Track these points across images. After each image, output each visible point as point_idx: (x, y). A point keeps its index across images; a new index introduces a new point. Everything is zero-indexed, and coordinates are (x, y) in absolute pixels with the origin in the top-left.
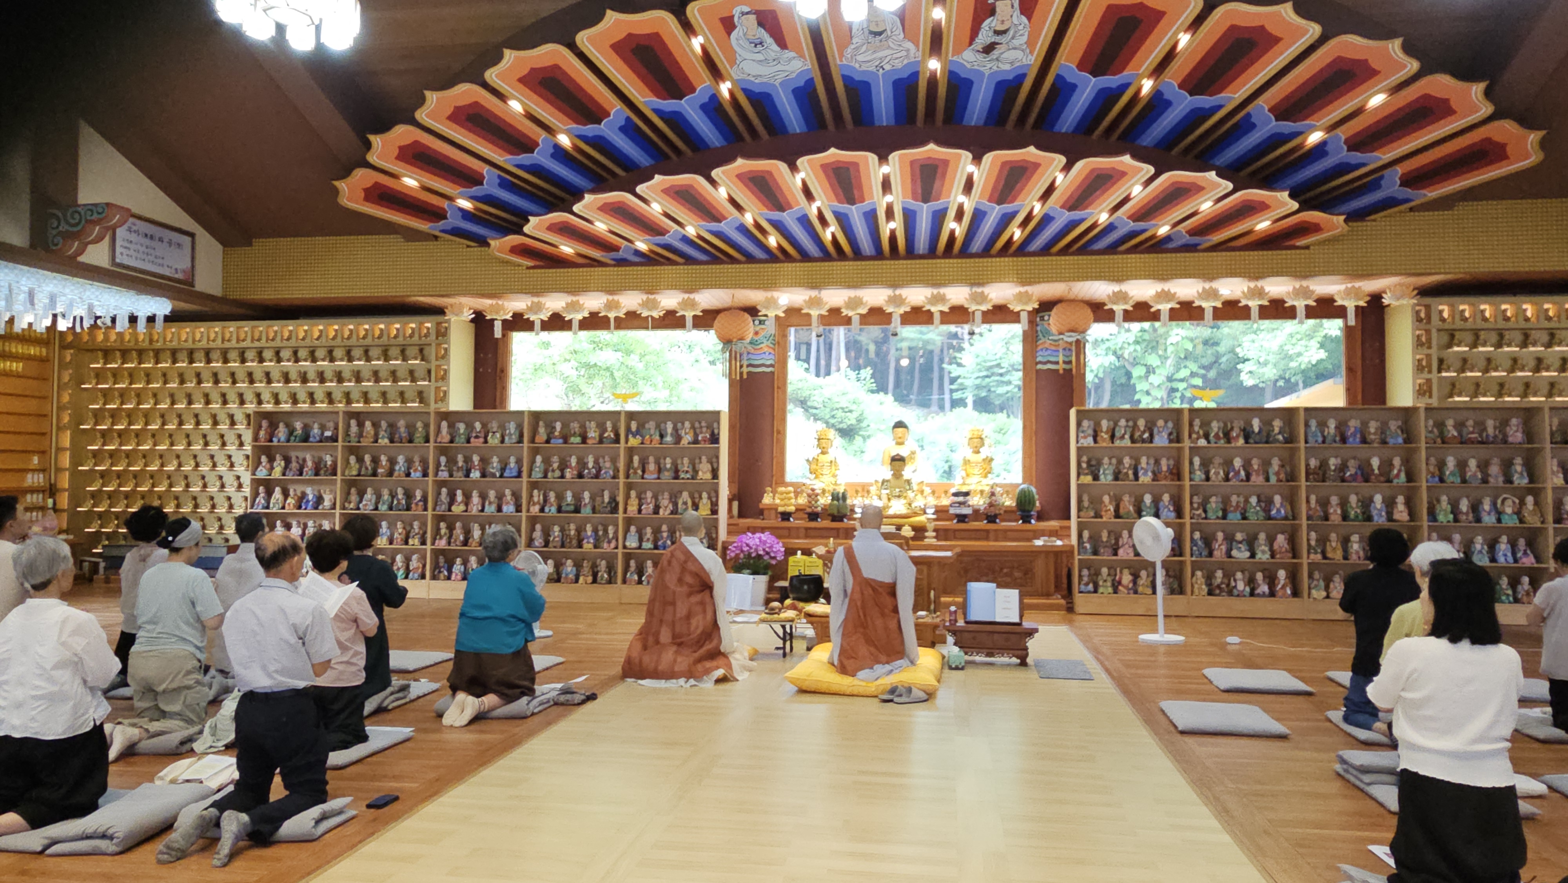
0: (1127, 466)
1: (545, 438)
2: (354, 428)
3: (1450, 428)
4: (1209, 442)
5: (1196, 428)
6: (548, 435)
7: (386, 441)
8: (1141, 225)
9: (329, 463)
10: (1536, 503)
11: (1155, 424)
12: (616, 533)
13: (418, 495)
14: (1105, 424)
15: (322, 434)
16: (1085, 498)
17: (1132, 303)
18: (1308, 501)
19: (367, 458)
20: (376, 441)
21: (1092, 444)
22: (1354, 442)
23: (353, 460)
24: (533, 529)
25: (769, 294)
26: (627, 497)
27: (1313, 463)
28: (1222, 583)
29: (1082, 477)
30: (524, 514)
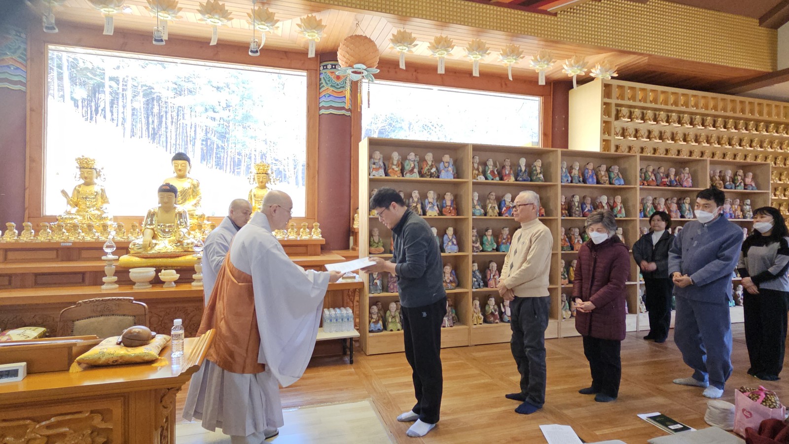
0: (416, 200)
3: (650, 174)
4: (486, 179)
5: (476, 165)
11: (442, 161)
14: (396, 156)
16: (376, 232)
21: (384, 177)
22: (591, 183)
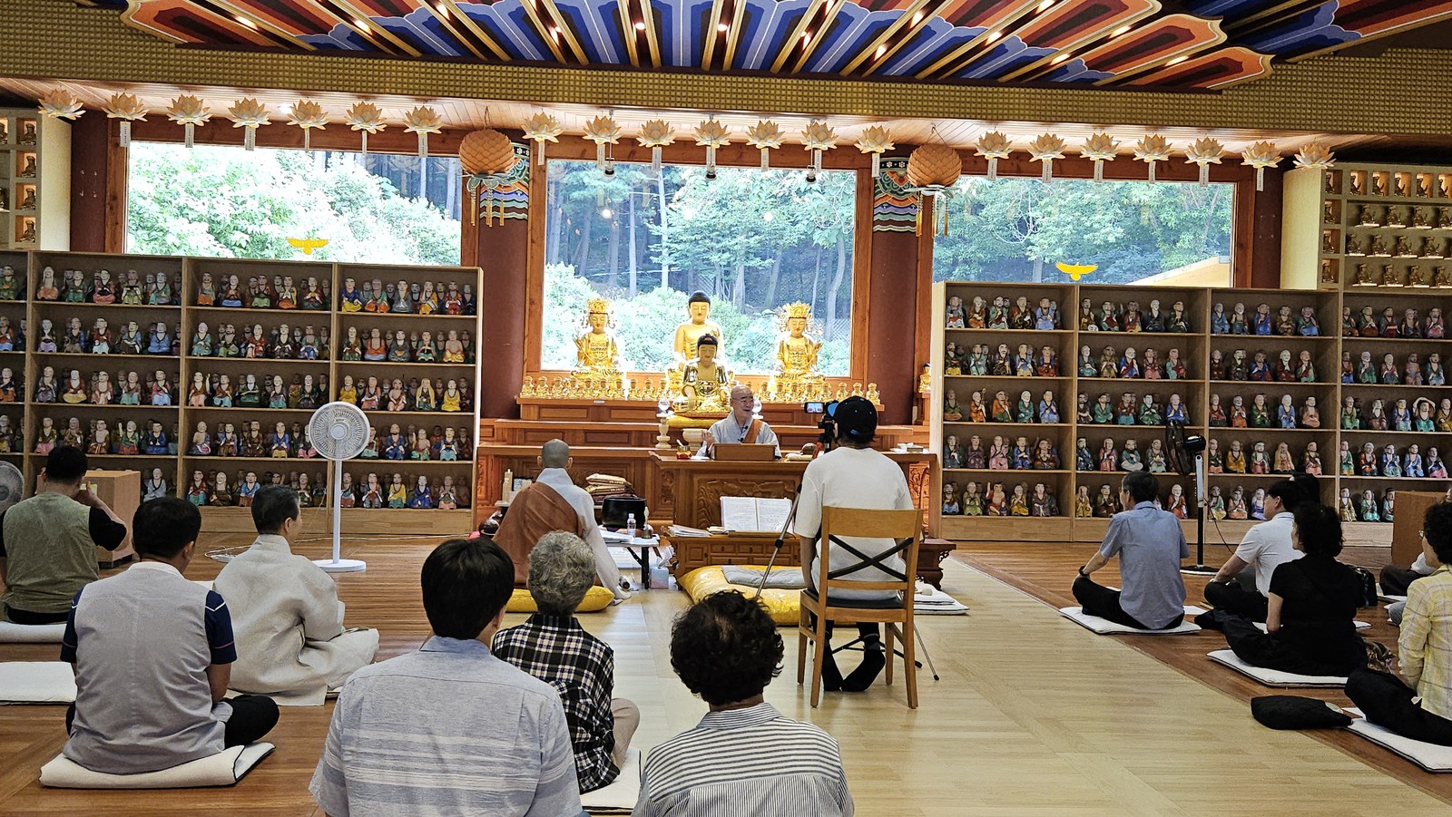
0: (1003, 356)
1: (213, 298)
3: (1368, 318)
4: (1101, 329)
5: (1086, 311)
6: (218, 294)
11: (1038, 304)
14: (978, 302)
16: (952, 395)
17: (1009, 150)
18: (1211, 404)
21: (963, 328)
22: (1264, 332)
24: (195, 429)
25: (538, 110)
26: (340, 385)
27: (1218, 356)
28: (1109, 501)
29: (949, 369)
30: (181, 407)
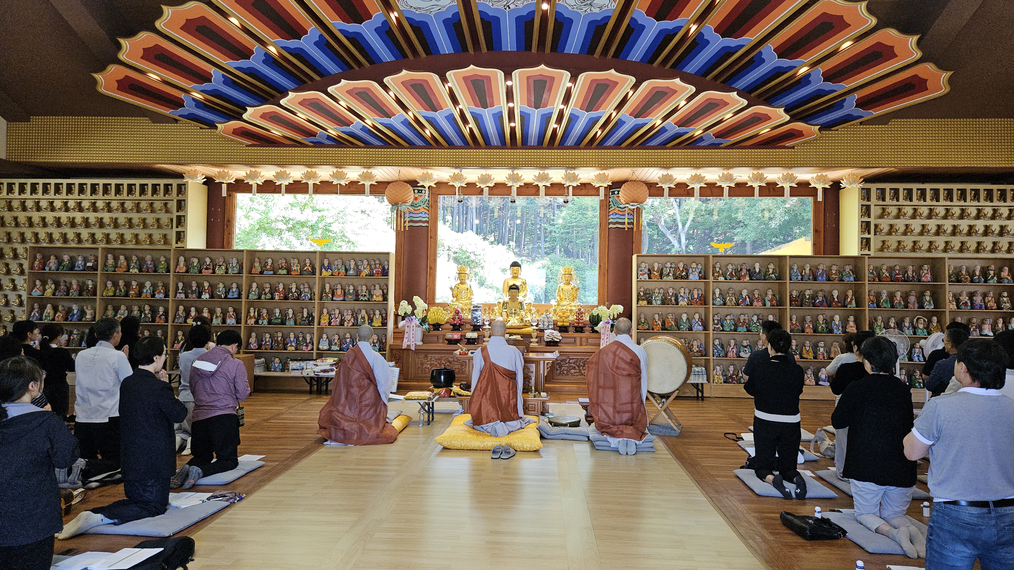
0: (671, 294)
1: (259, 270)
2: (111, 261)
3: (884, 271)
4: (726, 279)
5: (718, 269)
6: (261, 268)
7: (136, 271)
8: (683, 129)
9: (90, 286)
10: (938, 322)
11: (689, 266)
12: (311, 339)
13: (161, 310)
14: (656, 265)
15: (85, 264)
16: (642, 316)
17: (675, 183)
18: (791, 320)
19: (121, 283)
20: (128, 271)
21: (647, 279)
22: (822, 279)
23: (109, 284)
24: (250, 337)
25: (425, 171)
26: (321, 313)
27: (795, 293)
28: (733, 374)
29: (640, 302)
30: (242, 325)
